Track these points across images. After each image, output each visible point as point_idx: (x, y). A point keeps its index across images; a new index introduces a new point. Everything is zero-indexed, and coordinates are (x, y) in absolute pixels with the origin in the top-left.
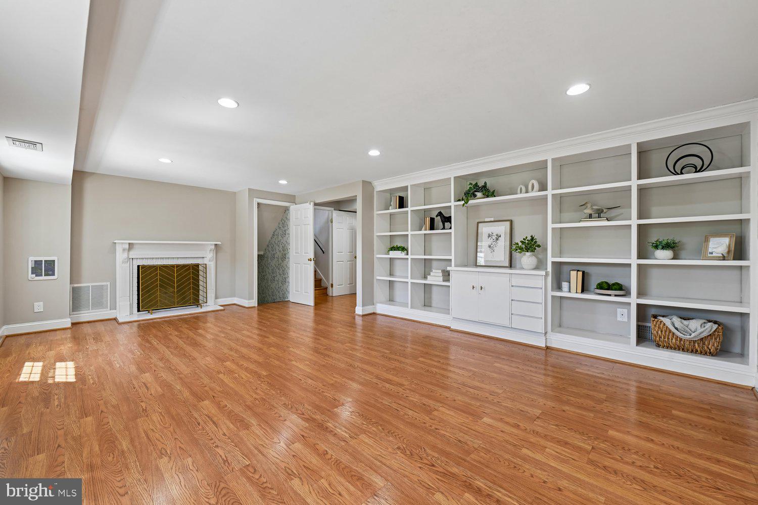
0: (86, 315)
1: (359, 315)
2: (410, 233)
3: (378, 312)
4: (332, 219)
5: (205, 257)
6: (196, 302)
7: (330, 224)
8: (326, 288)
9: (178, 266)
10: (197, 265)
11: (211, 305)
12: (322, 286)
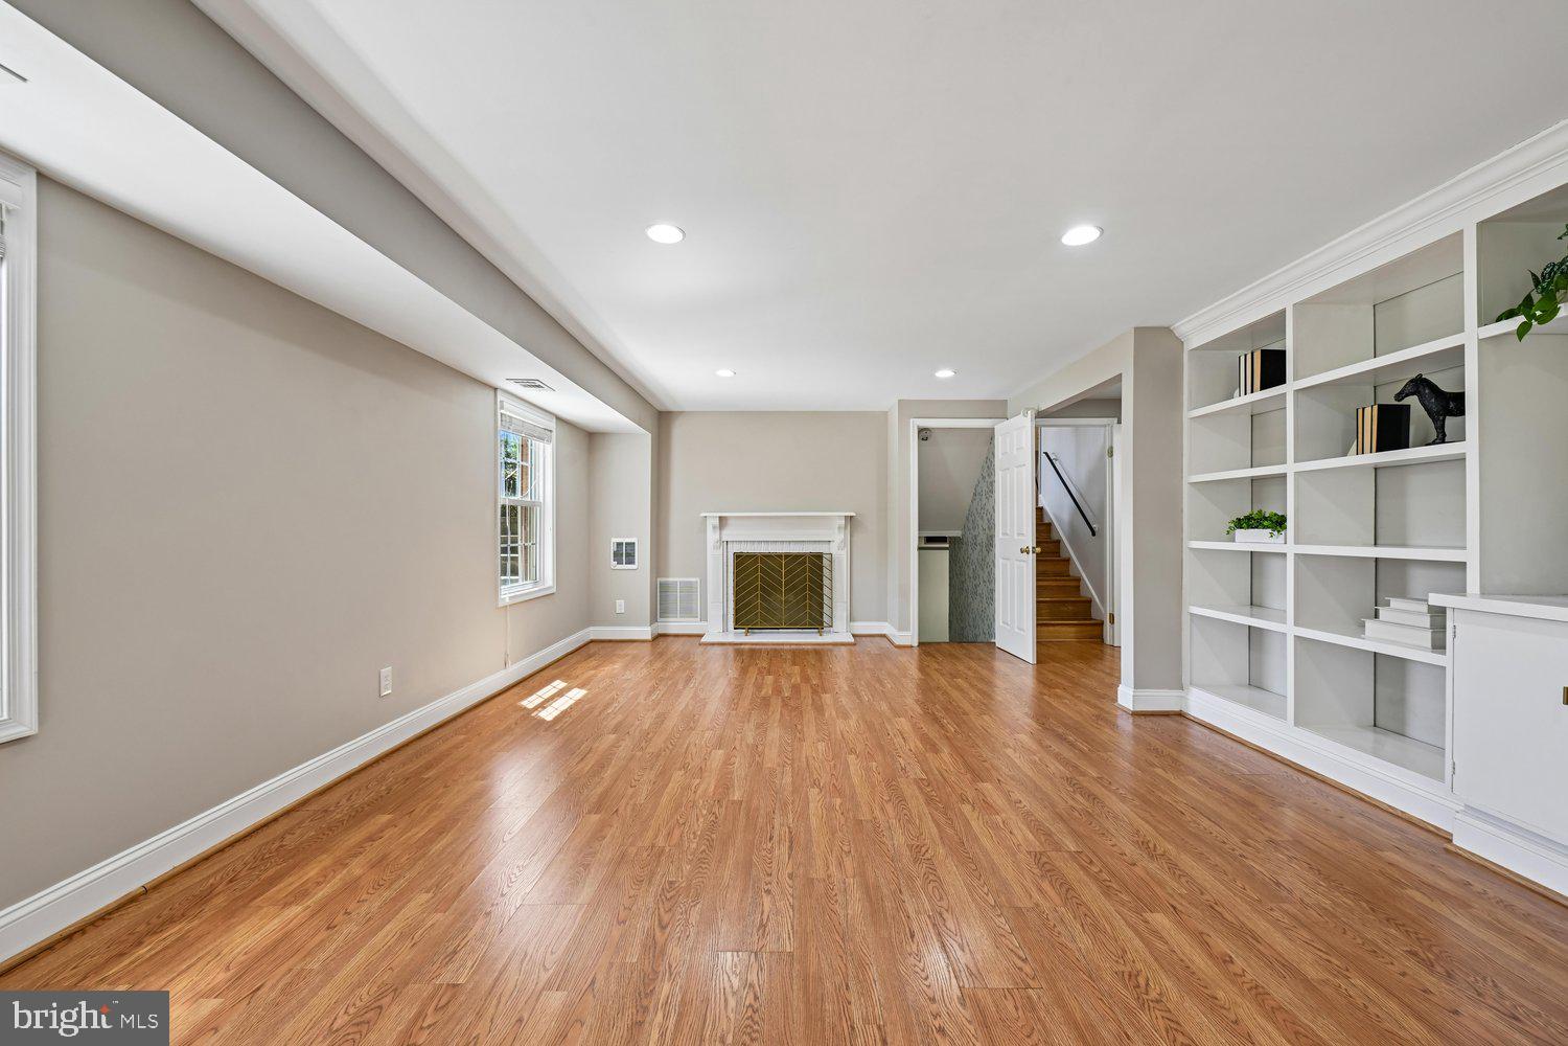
0: (674, 625)
1: (1125, 710)
2: (1290, 468)
3: (1194, 711)
4: (1112, 448)
5: (831, 541)
6: (817, 622)
7: (1108, 459)
8: (1101, 624)
9: (787, 556)
10: (819, 556)
11: (839, 631)
12: (1093, 616)
